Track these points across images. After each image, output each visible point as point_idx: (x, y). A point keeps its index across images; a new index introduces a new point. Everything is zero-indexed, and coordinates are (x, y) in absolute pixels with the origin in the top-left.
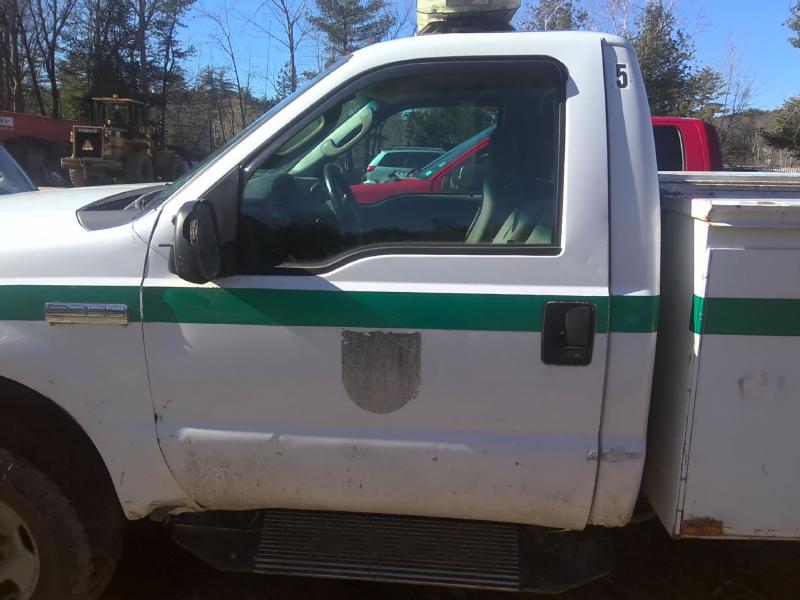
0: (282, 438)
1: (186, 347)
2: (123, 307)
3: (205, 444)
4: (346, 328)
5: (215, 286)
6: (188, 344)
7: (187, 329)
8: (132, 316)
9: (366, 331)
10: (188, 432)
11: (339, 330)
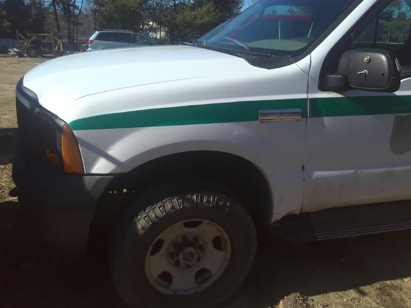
0: (359, 171)
1: (326, 130)
2: (299, 110)
3: (324, 178)
4: (397, 114)
5: (342, 96)
6: (326, 128)
7: (327, 120)
8: (304, 115)
9: (404, 115)
10: (317, 174)
11: (394, 115)
